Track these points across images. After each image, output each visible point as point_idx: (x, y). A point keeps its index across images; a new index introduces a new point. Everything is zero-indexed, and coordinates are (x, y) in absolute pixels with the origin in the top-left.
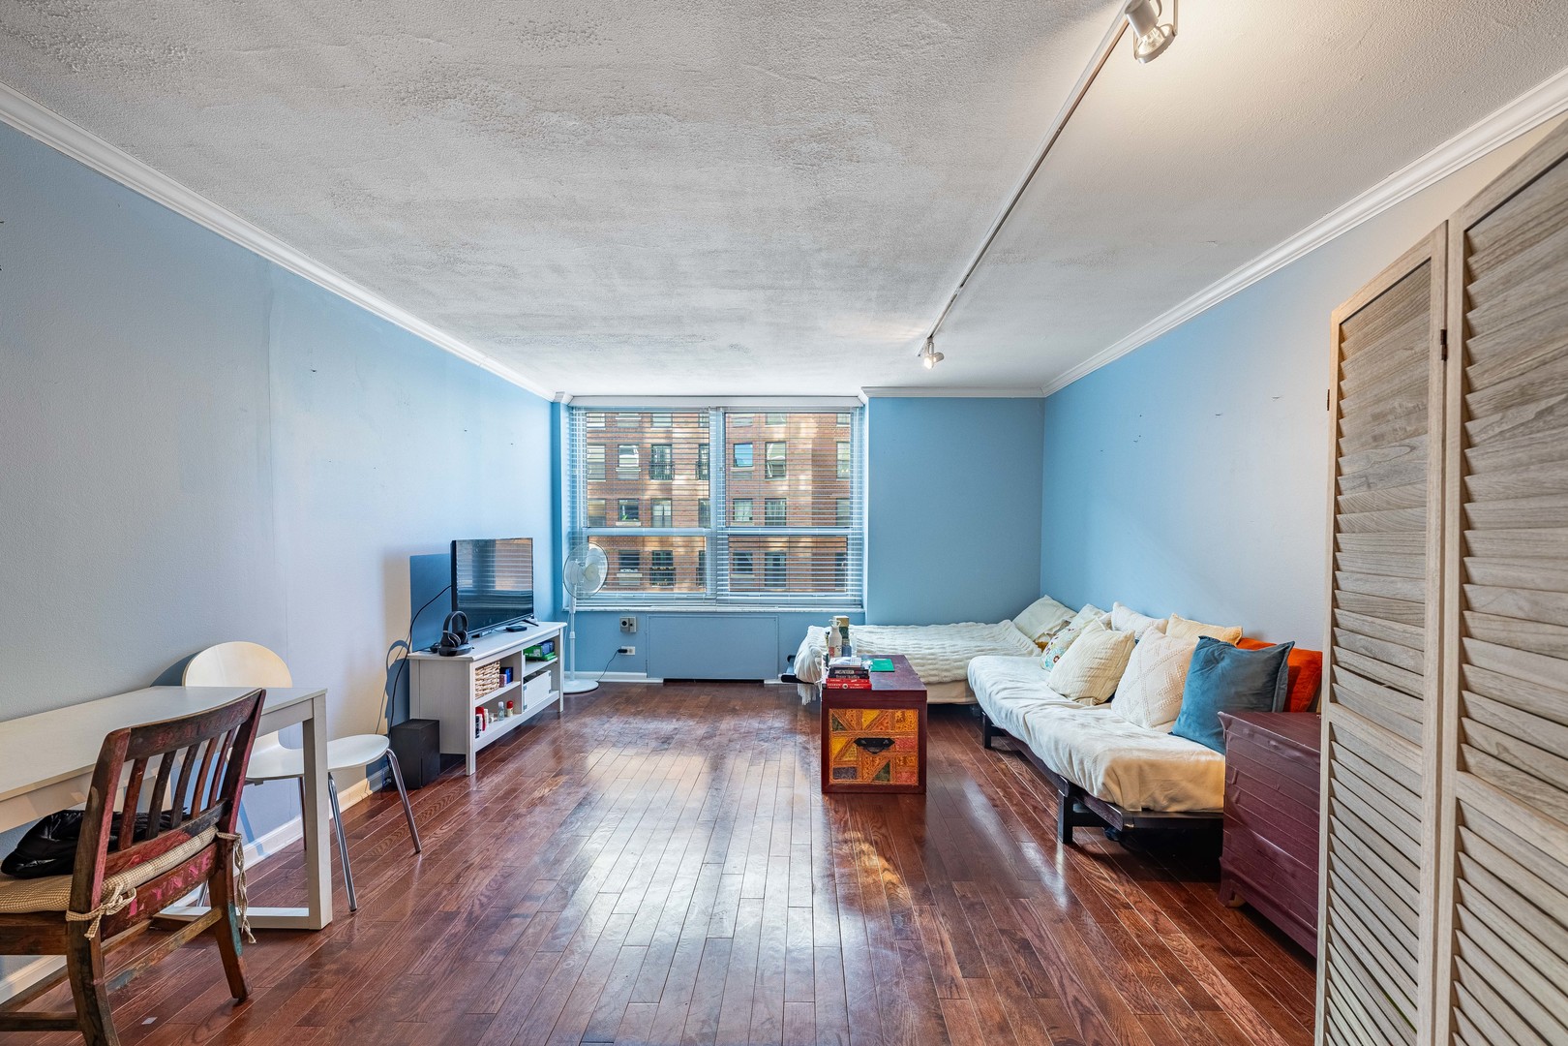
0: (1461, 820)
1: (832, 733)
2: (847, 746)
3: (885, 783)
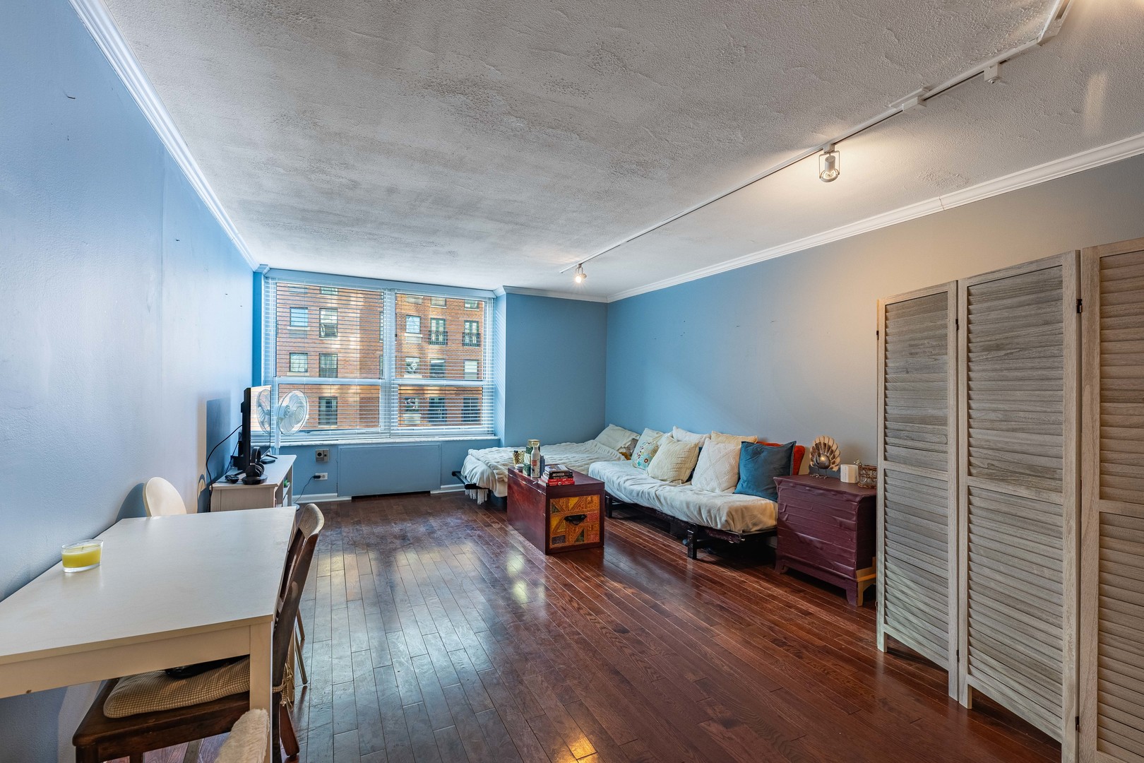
0: (970, 493)
1: (552, 515)
2: (560, 522)
3: (582, 543)
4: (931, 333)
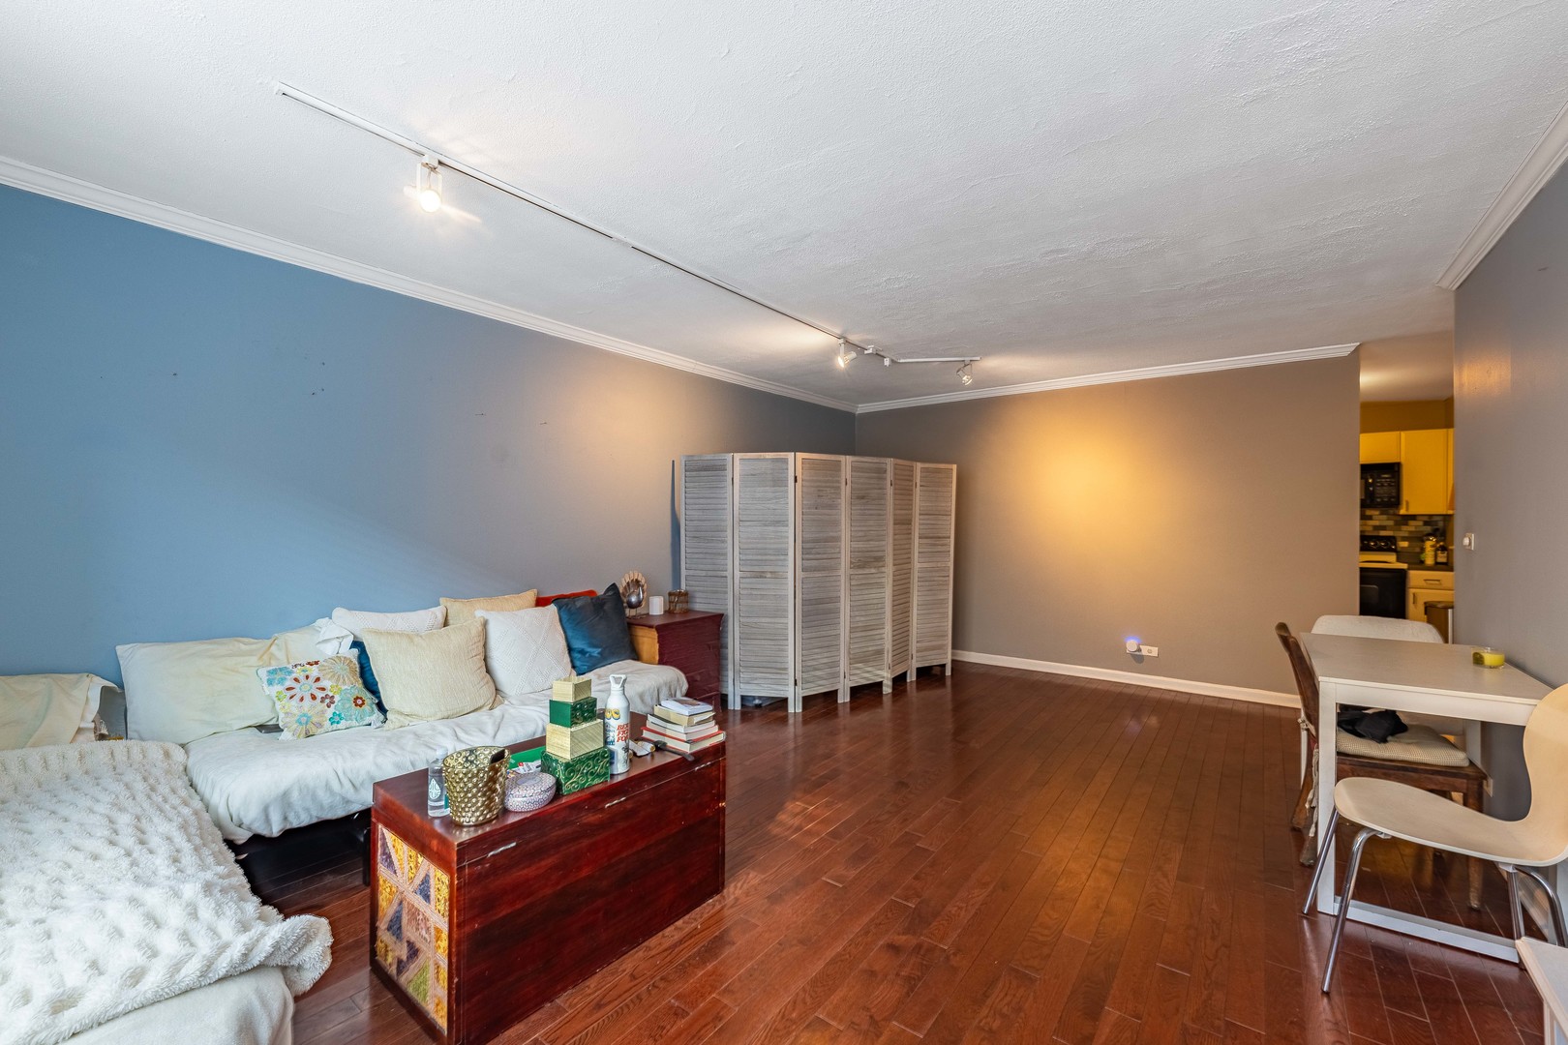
4: (831, 484)
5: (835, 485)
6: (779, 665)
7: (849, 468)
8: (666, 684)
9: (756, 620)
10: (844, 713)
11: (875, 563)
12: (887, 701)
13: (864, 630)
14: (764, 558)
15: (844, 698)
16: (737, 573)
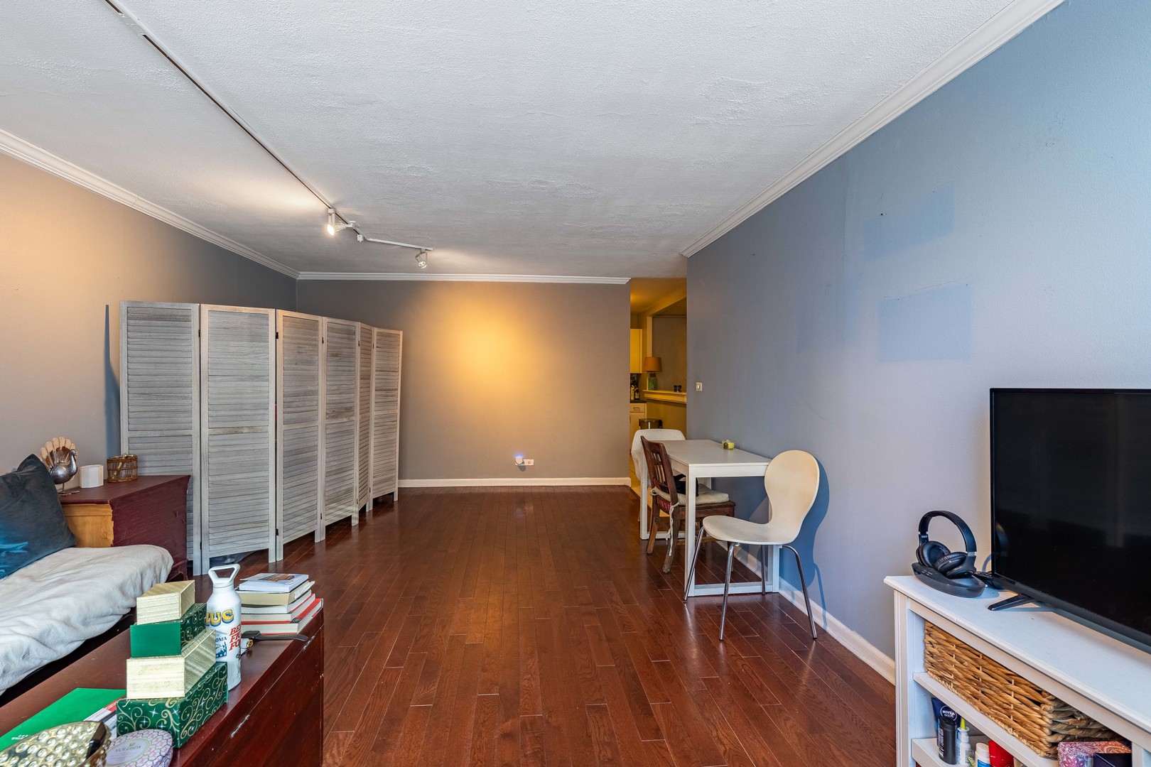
5: (314, 342)
6: (257, 519)
7: (325, 328)
8: (150, 566)
9: (229, 477)
10: (320, 552)
11: (346, 413)
12: (355, 532)
13: (338, 472)
14: (240, 413)
15: (320, 537)
16: (205, 431)
